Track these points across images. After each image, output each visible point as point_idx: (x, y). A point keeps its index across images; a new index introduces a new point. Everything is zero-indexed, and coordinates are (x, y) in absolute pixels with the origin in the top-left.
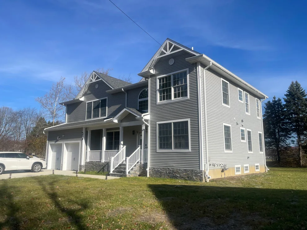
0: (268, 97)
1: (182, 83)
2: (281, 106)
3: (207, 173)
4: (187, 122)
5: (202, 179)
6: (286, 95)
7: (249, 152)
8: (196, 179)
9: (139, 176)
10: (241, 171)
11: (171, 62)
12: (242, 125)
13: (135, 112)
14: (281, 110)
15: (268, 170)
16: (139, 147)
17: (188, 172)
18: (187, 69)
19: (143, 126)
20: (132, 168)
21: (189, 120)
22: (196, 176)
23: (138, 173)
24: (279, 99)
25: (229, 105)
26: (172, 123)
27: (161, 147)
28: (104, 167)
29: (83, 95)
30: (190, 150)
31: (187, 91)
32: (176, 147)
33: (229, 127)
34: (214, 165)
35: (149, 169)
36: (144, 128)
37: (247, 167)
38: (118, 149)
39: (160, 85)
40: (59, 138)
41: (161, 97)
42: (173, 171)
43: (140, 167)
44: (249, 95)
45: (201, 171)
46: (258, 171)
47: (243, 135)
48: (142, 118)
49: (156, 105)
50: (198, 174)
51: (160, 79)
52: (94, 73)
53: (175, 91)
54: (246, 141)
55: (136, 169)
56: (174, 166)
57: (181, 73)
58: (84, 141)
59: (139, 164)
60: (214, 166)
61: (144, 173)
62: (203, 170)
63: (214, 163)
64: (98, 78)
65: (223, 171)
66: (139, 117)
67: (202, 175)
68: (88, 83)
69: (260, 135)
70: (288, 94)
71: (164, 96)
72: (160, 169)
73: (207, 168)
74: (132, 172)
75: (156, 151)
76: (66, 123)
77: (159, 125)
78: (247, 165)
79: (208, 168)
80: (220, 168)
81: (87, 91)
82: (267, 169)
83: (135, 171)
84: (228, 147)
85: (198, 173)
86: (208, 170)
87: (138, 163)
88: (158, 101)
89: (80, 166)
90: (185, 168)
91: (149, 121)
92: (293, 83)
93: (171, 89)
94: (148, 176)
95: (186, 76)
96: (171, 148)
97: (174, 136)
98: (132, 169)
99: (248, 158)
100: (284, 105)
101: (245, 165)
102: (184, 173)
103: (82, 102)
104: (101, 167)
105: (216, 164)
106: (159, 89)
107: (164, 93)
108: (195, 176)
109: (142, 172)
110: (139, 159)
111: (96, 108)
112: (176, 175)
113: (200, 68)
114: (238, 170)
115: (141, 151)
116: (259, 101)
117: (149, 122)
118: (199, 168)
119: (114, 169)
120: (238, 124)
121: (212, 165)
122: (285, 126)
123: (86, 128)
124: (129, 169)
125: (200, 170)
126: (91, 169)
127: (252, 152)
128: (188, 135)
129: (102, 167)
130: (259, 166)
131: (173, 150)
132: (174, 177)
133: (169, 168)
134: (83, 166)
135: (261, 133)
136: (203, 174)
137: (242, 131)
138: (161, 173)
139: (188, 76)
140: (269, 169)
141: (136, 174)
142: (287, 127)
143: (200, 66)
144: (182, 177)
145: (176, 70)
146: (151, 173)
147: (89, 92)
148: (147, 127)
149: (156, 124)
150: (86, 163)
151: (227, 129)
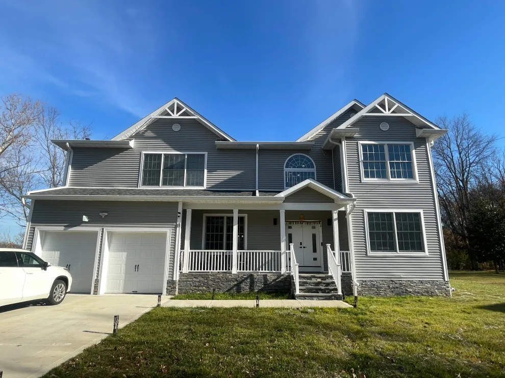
1: (403, 159)
4: (419, 214)
5: (450, 293)
8: (440, 293)
11: (384, 127)
17: (426, 285)
18: (412, 143)
19: (336, 213)
21: (421, 212)
22: (440, 289)
26: (394, 214)
28: (241, 282)
29: (132, 137)
30: (426, 253)
31: (412, 171)
39: (364, 154)
42: (400, 284)
45: (447, 282)
49: (361, 182)
50: (442, 287)
51: (364, 146)
53: (391, 168)
56: (402, 276)
57: (401, 145)
66: (341, 197)
67: (448, 287)
68: (157, 116)
72: (375, 282)
75: (367, 255)
76: (67, 187)
77: (369, 213)
81: (146, 131)
85: (442, 285)
88: (364, 178)
89: (169, 282)
90: (421, 279)
94: (356, 294)
95: (410, 152)
96: (394, 250)
97: (398, 233)
102: (419, 285)
104: (232, 284)
106: (364, 160)
107: (372, 168)
108: (438, 289)
112: (406, 290)
118: (444, 278)
123: (184, 204)
125: (445, 281)
126: (201, 288)
129: (236, 283)
131: (399, 253)
133: (392, 279)
138: (378, 288)
139: (414, 152)
144: (417, 292)
145: (392, 139)
149: (363, 213)
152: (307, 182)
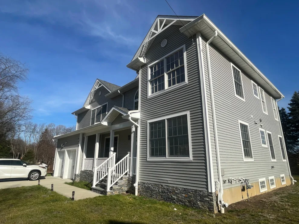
0: (284, 97)
1: (177, 65)
2: (286, 115)
3: (221, 197)
4: (186, 116)
5: (213, 208)
6: (290, 104)
7: (273, 160)
8: (202, 205)
9: (127, 192)
10: (266, 186)
11: (164, 44)
12: (261, 126)
13: (123, 110)
14: (286, 119)
15: (294, 182)
16: (129, 154)
17: (189, 194)
18: (184, 46)
19: (133, 127)
20: (117, 182)
21: (188, 113)
22: (203, 201)
23: (126, 189)
24: (282, 108)
25: (244, 99)
26: (166, 120)
27: (152, 155)
29: (90, 104)
30: (191, 158)
31: (184, 74)
32: (171, 154)
33: (246, 126)
34: (230, 181)
35: (139, 184)
36: (134, 129)
37: (272, 180)
38: (108, 157)
39: (151, 74)
40: (63, 145)
41: (153, 88)
42: (168, 189)
43: (128, 180)
44: (263, 92)
45: (210, 193)
46: (284, 184)
47: (263, 138)
48: (129, 116)
49: (147, 99)
50: (205, 199)
51: (151, 68)
52: (97, 80)
53: (169, 77)
54: (267, 146)
55: (122, 183)
56: (169, 182)
57: (176, 53)
58: (80, 147)
59: (128, 176)
60: (231, 183)
61: (133, 190)
62: (214, 191)
63: (230, 178)
64: (100, 85)
65: (243, 190)
66: (125, 115)
67: (212, 200)
68: (93, 90)
69: (280, 138)
70: (292, 102)
71: (156, 87)
72: (150, 185)
73: (220, 186)
74: (116, 187)
75: (146, 160)
77: (151, 124)
78: (273, 177)
79: (222, 188)
80: (239, 186)
82: (294, 180)
83: (121, 186)
84: (248, 153)
85: (206, 197)
86: (222, 191)
87: (126, 174)
88: (150, 93)
89: (75, 175)
90: (184, 187)
91: (139, 120)
92: (296, 92)
93: (164, 76)
94: (137, 193)
95: (183, 55)
96: (164, 155)
97: (168, 138)
98: (116, 184)
99: (273, 167)
100: (289, 113)
101: (270, 178)
102: (183, 194)
103: (88, 110)
105: (233, 180)
106: (151, 79)
107: (156, 84)
108: (201, 201)
109: (130, 188)
110: (128, 170)
111: (99, 114)
112: (172, 196)
113: (200, 40)
114: (263, 186)
115: (130, 159)
116: (274, 101)
117: (139, 122)
118: (207, 189)
119: (98, 182)
120: (256, 123)
121: (227, 181)
122: (291, 134)
123: (83, 134)
124: (111, 183)
125: (208, 191)
127: (275, 160)
128: (188, 135)
130: (284, 177)
131: (168, 158)
132: (169, 198)
133: (162, 184)
134: (78, 175)
135: (281, 137)
136: (214, 198)
137: (262, 133)
138: (152, 191)
139: (185, 54)
140: (296, 181)
141: (122, 190)
142: (294, 135)
143: (200, 38)
144: (181, 201)
145: (170, 51)
146: (141, 189)
147: (94, 100)
148: (136, 127)
149: (147, 124)
150: (81, 171)
151: (244, 128)
152: (113, 108)
